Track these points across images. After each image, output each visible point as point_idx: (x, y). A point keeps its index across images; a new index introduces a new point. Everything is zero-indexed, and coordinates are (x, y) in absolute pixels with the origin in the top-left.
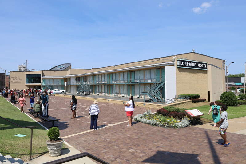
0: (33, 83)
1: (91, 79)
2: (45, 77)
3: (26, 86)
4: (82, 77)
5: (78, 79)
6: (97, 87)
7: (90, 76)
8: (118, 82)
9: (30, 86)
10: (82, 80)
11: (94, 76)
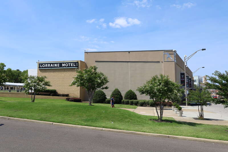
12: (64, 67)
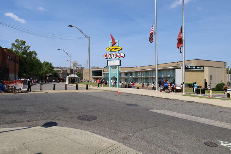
0: (97, 76)
1: (135, 74)
2: (105, 72)
3: (93, 78)
4: (129, 72)
5: (126, 74)
6: (139, 79)
7: (134, 72)
8: (152, 76)
9: (94, 78)
10: (129, 75)
11: (137, 72)
12: (197, 69)
